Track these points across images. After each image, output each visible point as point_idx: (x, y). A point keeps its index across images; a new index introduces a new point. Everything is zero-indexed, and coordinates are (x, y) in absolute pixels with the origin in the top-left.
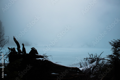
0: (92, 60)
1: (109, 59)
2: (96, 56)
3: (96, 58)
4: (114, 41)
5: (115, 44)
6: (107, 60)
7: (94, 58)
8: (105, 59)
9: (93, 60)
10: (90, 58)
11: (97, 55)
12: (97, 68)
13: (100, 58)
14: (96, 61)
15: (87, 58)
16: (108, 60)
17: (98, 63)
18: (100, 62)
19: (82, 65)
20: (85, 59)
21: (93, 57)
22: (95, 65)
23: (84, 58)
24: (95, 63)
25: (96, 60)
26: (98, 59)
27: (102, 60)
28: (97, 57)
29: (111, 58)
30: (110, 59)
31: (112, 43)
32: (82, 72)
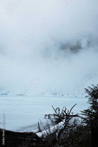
0: (58, 118)
1: (84, 116)
2: (65, 112)
3: (65, 114)
4: (92, 87)
5: (94, 91)
6: (82, 118)
7: (61, 115)
8: (79, 116)
9: (60, 117)
10: (55, 115)
11: (66, 109)
12: (65, 134)
13: (71, 114)
14: (64, 119)
15: (50, 115)
16: (84, 118)
17: (68, 123)
18: (71, 121)
19: (41, 128)
20: (47, 117)
21: (60, 113)
22: (63, 126)
23: (46, 115)
24: (64, 123)
25: (65, 117)
26: (68, 117)
27: (74, 118)
28: (67, 112)
29: (88, 116)
30: (86, 117)
31: (89, 90)
32: (42, 139)
